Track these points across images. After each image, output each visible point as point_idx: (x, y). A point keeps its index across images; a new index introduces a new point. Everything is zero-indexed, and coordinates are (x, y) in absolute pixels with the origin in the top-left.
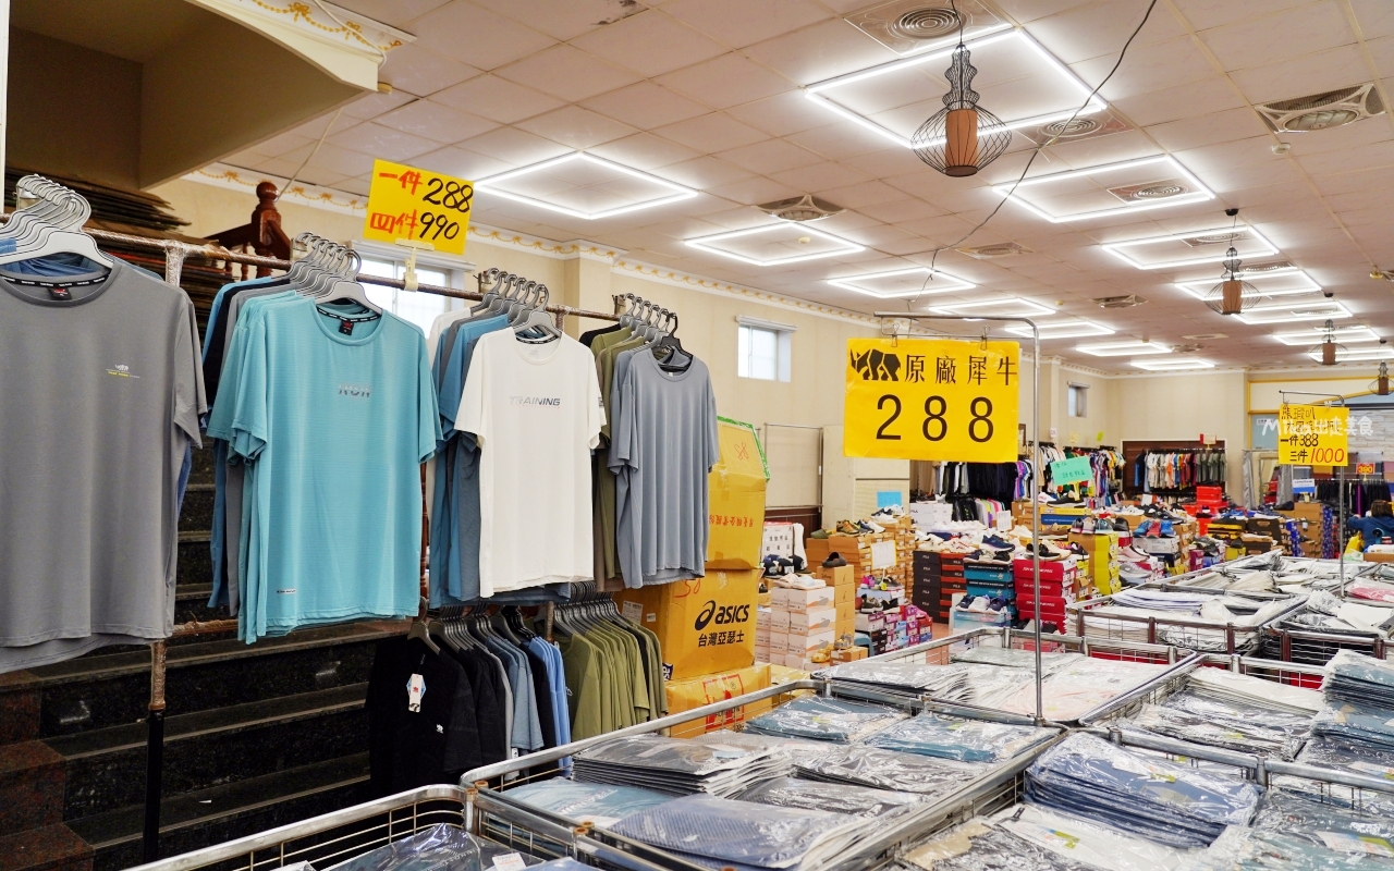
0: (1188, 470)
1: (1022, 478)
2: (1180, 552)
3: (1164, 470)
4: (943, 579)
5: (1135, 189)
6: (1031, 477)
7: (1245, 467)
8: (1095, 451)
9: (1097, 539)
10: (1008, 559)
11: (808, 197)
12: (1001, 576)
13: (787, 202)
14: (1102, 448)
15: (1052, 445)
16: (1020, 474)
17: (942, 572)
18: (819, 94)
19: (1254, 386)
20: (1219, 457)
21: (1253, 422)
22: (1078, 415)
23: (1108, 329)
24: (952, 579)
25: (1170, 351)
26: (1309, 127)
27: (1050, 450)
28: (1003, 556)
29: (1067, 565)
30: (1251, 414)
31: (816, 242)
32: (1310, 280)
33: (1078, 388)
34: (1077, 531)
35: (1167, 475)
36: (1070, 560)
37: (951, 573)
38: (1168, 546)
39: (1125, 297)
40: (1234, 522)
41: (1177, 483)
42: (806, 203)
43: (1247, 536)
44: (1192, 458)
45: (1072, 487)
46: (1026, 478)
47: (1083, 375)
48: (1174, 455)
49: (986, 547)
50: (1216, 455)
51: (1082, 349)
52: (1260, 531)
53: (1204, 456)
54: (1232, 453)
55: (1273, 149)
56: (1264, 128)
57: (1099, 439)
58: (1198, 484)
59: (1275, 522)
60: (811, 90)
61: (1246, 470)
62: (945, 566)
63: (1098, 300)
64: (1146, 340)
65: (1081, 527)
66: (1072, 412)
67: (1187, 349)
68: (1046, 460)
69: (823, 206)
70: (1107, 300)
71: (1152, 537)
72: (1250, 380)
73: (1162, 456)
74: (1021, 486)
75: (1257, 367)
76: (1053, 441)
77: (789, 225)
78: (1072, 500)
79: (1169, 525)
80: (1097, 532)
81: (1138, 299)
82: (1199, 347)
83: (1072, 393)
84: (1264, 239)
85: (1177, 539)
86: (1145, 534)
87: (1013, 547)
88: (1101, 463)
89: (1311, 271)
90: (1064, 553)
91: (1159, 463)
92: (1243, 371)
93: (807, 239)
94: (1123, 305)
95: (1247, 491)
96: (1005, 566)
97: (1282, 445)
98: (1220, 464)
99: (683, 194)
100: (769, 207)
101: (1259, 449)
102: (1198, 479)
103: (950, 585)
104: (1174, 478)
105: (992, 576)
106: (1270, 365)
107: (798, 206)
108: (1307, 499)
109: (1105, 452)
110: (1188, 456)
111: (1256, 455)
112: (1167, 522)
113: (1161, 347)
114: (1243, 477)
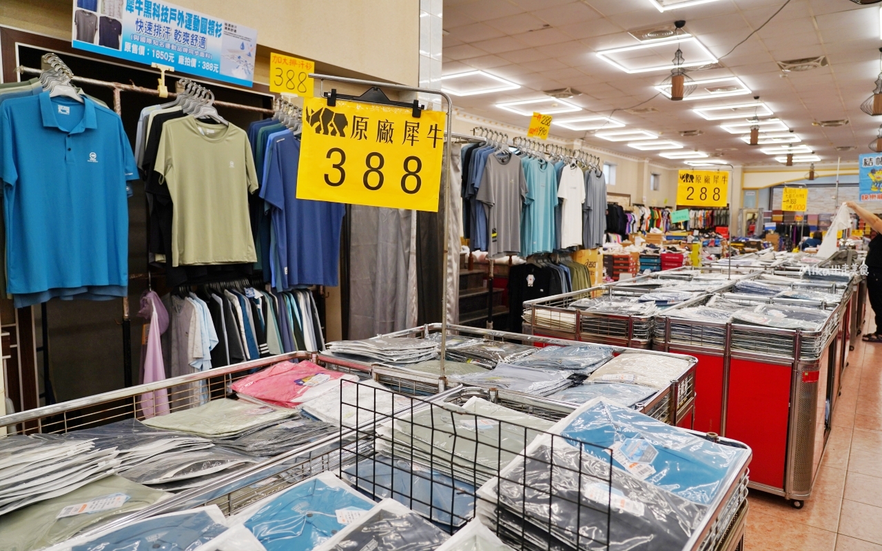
0: (710, 219)
1: (630, 223)
2: (723, 253)
3: (698, 219)
4: (615, 267)
5: (718, 88)
6: (635, 222)
7: (739, 217)
8: (663, 209)
9: (694, 245)
10: (658, 253)
11: (569, 89)
12: (656, 261)
13: (556, 90)
14: (667, 207)
15: (643, 206)
16: (629, 220)
17: (614, 264)
18: (603, 55)
19: (746, 174)
20: (726, 212)
21: (744, 194)
22: (655, 189)
23: (679, 145)
24: (618, 267)
25: (707, 156)
26: (798, 70)
27: (643, 208)
28: (657, 252)
29: (685, 255)
30: (744, 189)
31: (560, 106)
32: (784, 125)
33: (655, 175)
34: (685, 242)
35: (699, 222)
36: (685, 253)
37: (618, 264)
38: (718, 250)
39: (695, 131)
40: (741, 242)
41: (704, 226)
42: (568, 91)
43: (747, 249)
44: (713, 213)
45: (680, 224)
46: (632, 223)
47: (658, 168)
48: (703, 211)
49: (648, 249)
50: (725, 211)
51: (662, 155)
52: (753, 247)
53: (719, 212)
54: (733, 211)
55: (781, 76)
56: (778, 68)
57: (665, 203)
58: (717, 226)
59: (759, 243)
60: (599, 53)
61: (740, 219)
62: (615, 261)
63: (681, 132)
64: (696, 150)
65: (687, 241)
66: (652, 188)
67: (716, 155)
68: (641, 214)
69: (574, 92)
70: (685, 132)
71: (711, 247)
72: (744, 171)
73: (697, 212)
74: (629, 227)
75: (748, 164)
76: (644, 203)
77: (553, 99)
78: (680, 229)
79: (719, 241)
80: (694, 242)
81: (700, 132)
82: (723, 154)
83: (652, 178)
84: (768, 108)
85: (721, 247)
86: (708, 245)
87: (660, 248)
88: (666, 215)
89: (785, 121)
90: (683, 250)
91: (695, 215)
92: (741, 166)
93: (556, 105)
94: (693, 135)
95: (739, 230)
96: (658, 256)
97: (783, 203)
98: (727, 216)
99: (512, 86)
100: (548, 92)
101: (746, 208)
102: (715, 224)
103: (618, 270)
104: (702, 223)
105: (652, 261)
106: (755, 164)
107: (564, 92)
108: (772, 232)
109: (668, 209)
110: (710, 211)
111: (745, 211)
112: (717, 240)
113: (703, 154)
114: (737, 222)
